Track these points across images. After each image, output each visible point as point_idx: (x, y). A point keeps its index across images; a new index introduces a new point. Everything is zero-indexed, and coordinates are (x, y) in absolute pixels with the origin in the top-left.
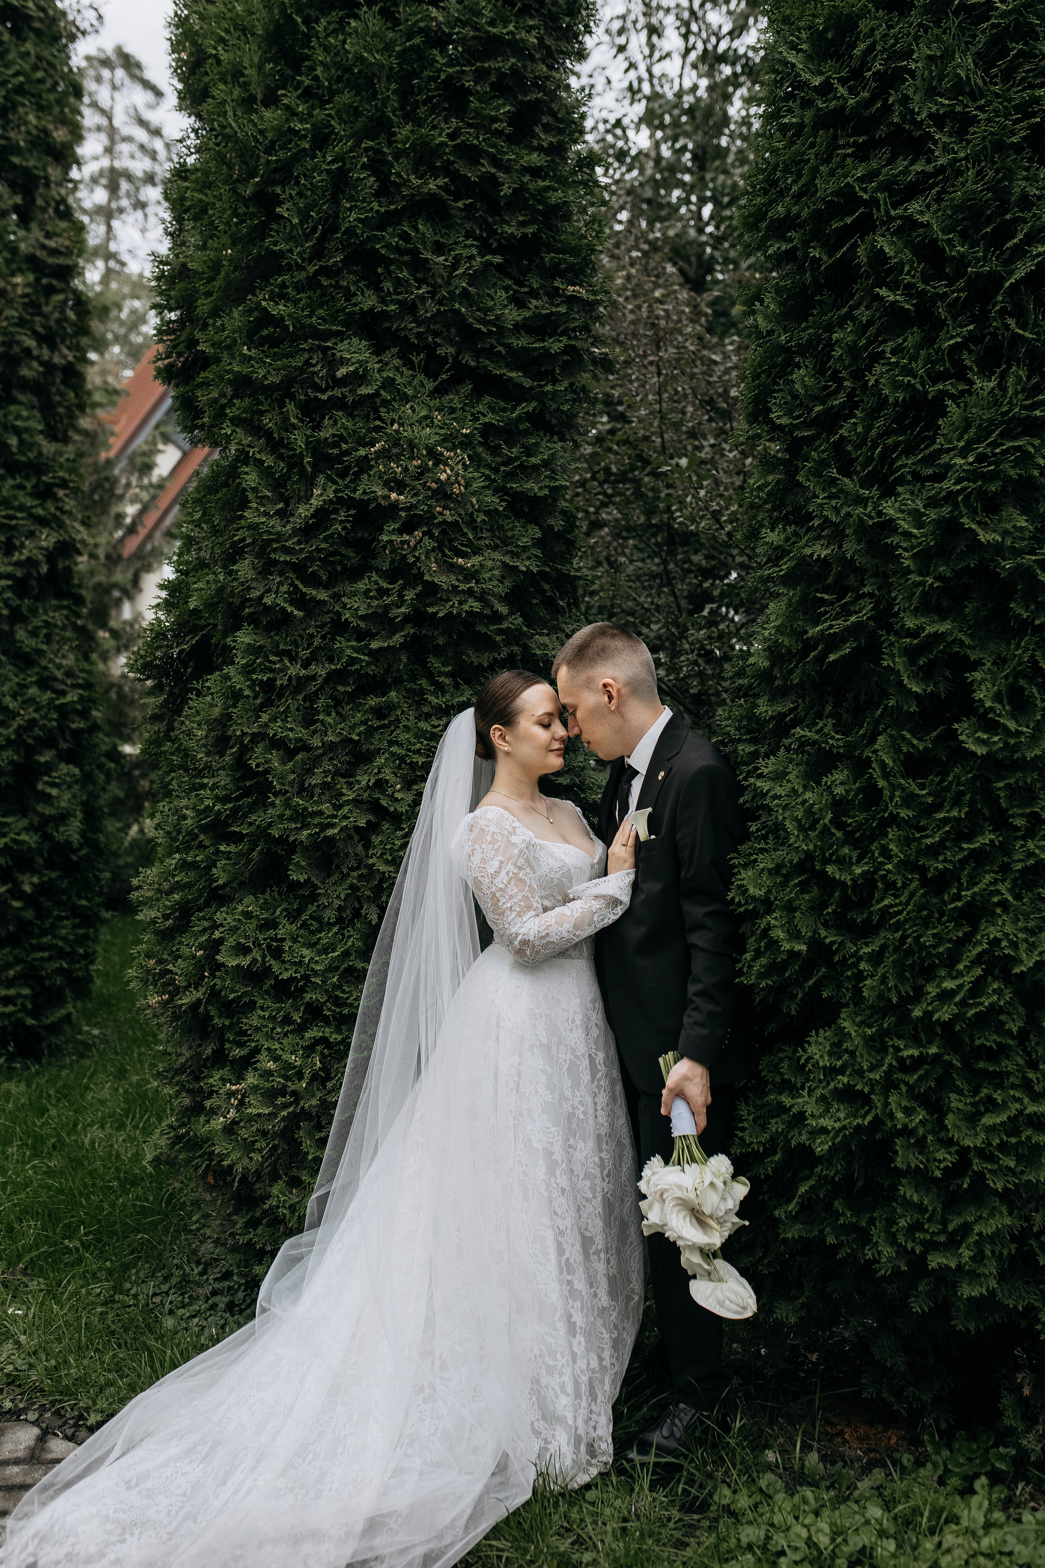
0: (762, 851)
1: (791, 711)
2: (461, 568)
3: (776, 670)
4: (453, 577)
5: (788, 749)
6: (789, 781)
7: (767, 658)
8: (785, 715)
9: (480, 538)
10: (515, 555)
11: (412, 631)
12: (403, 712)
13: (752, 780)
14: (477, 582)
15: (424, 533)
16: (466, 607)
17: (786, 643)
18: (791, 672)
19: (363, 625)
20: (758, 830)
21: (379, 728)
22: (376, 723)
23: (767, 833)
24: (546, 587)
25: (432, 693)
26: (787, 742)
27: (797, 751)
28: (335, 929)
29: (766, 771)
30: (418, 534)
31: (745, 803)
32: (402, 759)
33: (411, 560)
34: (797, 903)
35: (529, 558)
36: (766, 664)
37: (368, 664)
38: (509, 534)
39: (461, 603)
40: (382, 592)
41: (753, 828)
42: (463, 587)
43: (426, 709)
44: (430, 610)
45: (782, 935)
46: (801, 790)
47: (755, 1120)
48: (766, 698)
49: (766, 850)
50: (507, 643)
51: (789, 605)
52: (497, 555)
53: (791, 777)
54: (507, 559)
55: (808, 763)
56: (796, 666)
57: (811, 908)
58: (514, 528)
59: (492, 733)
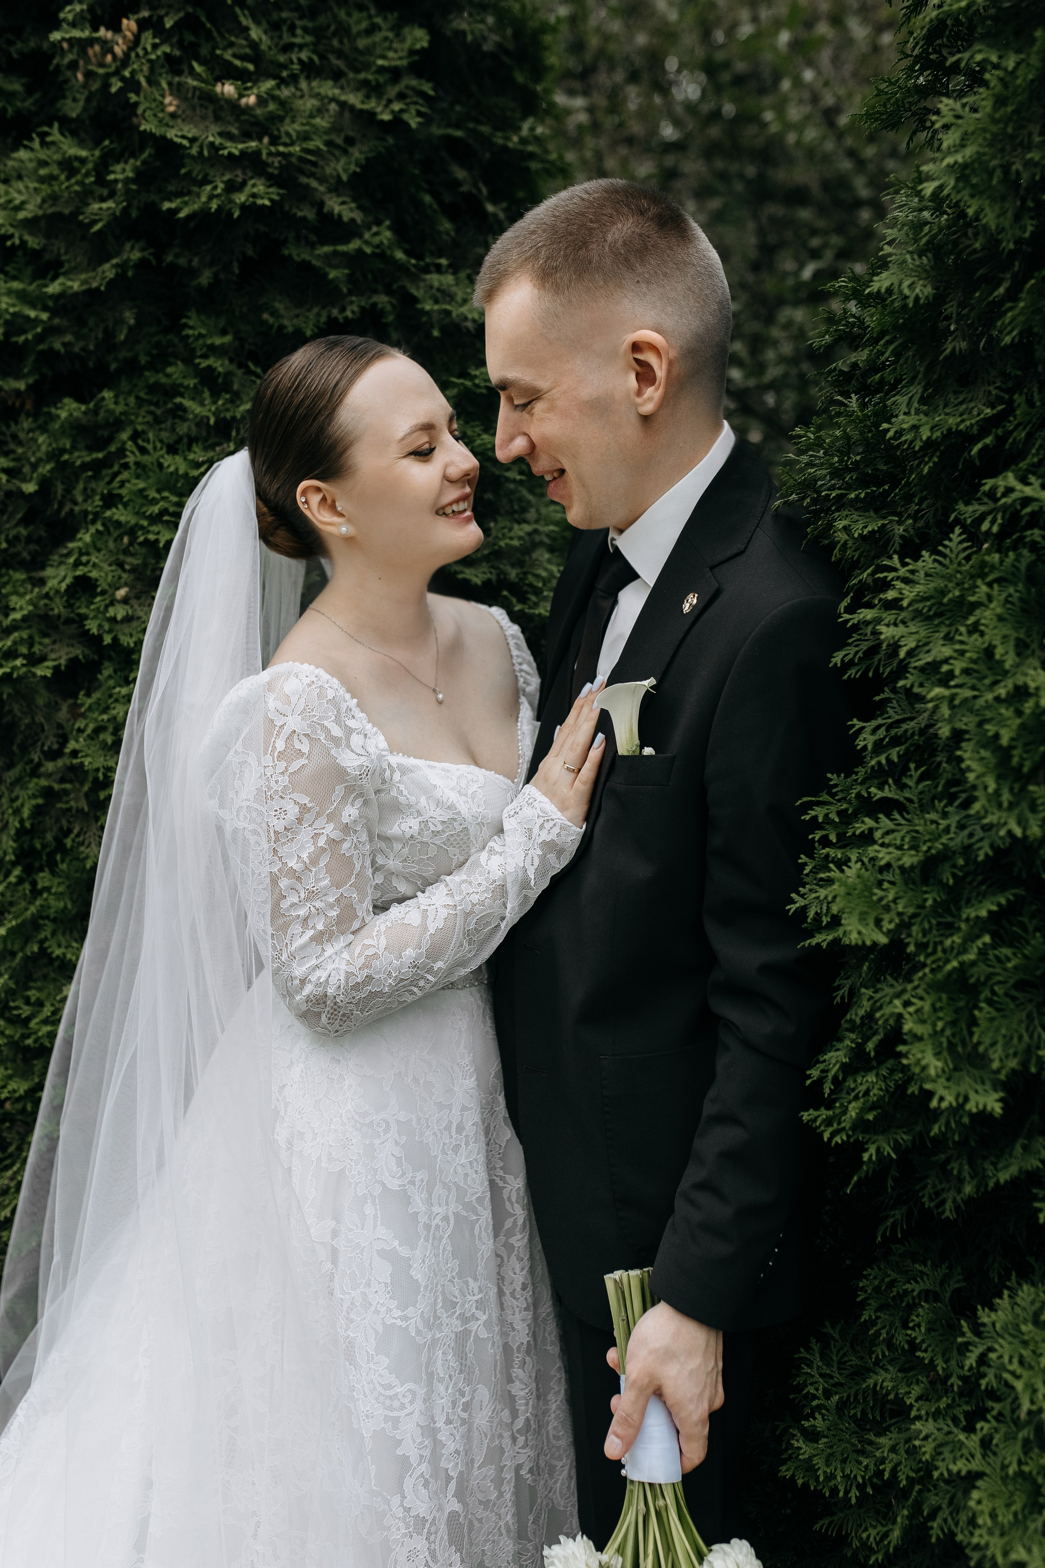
0: (887, 807)
1: (986, 426)
2: (233, 106)
3: (951, 308)
4: (215, 128)
5: (973, 536)
6: (974, 629)
7: (923, 273)
8: (967, 438)
9: (288, 48)
10: (372, 90)
11: (136, 255)
12: (136, 436)
13: (867, 614)
14: (274, 141)
15: (143, 25)
16: (241, 198)
17: (990, 218)
18: (995, 310)
19: (33, 242)
20: (879, 747)
21: (85, 466)
22: (81, 457)
23: (905, 758)
24: (460, 174)
25: (196, 394)
26: (968, 511)
27: (999, 541)
28: (17, 872)
29: (909, 593)
30: (129, 25)
31: (847, 665)
32: (132, 532)
33: (116, 85)
34: (980, 972)
35: (401, 96)
36: (924, 290)
37: (50, 331)
38: (362, 43)
39: (232, 187)
40: (69, 166)
41: (866, 740)
42: (235, 148)
43: (183, 429)
44: (167, 205)
45: (934, 1065)
46: (1010, 661)
48: (916, 390)
49: (901, 807)
50: (357, 286)
52: (328, 88)
53: (986, 616)
54: (354, 99)
55: (1031, 578)
56: (1012, 295)
57: (1020, 985)
58: (372, 29)
59: (300, 499)
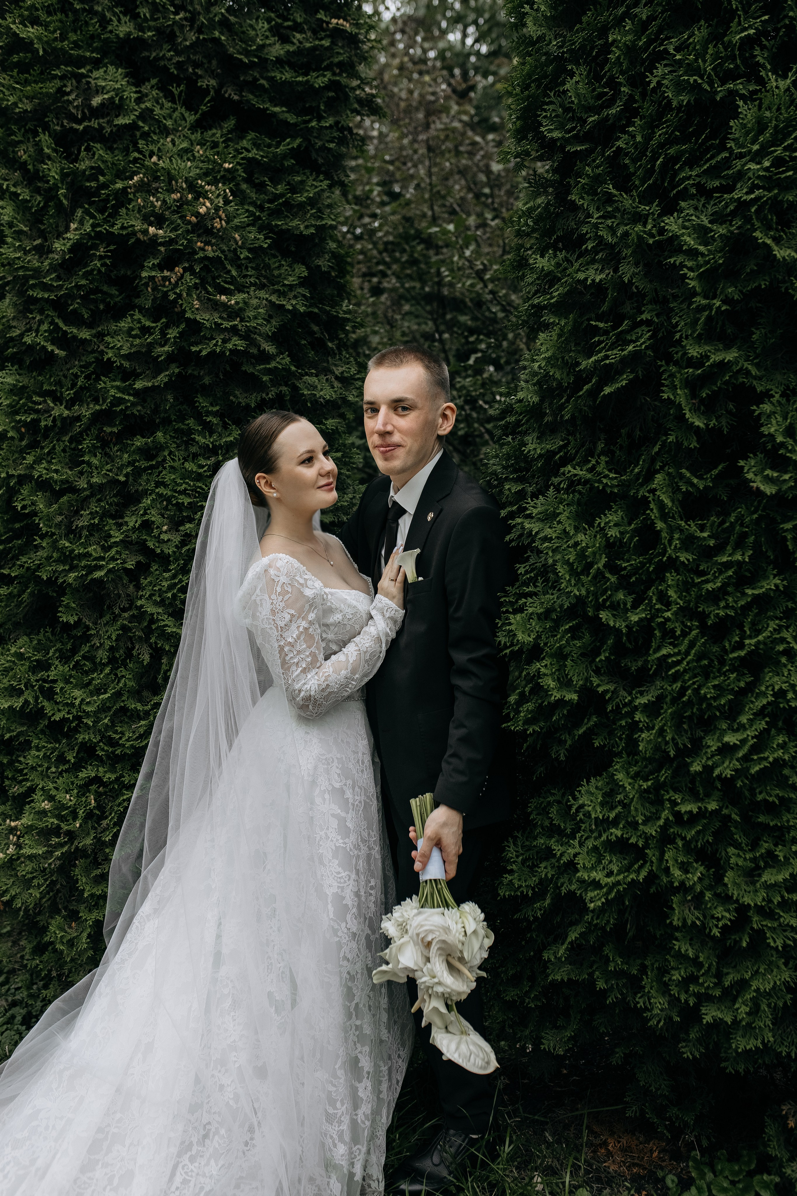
0: (531, 595)
1: (561, 448)
2: (225, 305)
3: (546, 404)
4: (216, 315)
5: (558, 489)
6: (559, 522)
7: (536, 392)
8: (554, 453)
9: (245, 276)
10: (281, 294)
11: (177, 371)
12: (170, 453)
13: (519, 520)
14: (242, 320)
15: (185, 270)
16: (230, 346)
17: (558, 376)
18: (562, 407)
19: (126, 364)
20: (527, 572)
21: (146, 469)
22: (144, 464)
23: (536, 576)
24: (316, 328)
25: (200, 433)
26: (556, 480)
27: (567, 491)
28: (107, 670)
29: (535, 511)
30: (179, 270)
32: (168, 499)
33: (172, 297)
34: (568, 649)
35: (295, 297)
36: (536, 399)
37: (133, 404)
38: (276, 273)
39: (225, 341)
40: (145, 330)
41: (522, 570)
42: (226, 324)
43: (194, 449)
44: (194, 349)
45: (552, 684)
46: (572, 532)
47: (523, 862)
48: (535, 435)
49: (536, 594)
50: (275, 383)
51: (560, 336)
52: (262, 294)
53: (562, 518)
54: (274, 298)
55: (579, 503)
56: (568, 401)
57: (583, 655)
58: (280, 267)
59: (257, 481)
